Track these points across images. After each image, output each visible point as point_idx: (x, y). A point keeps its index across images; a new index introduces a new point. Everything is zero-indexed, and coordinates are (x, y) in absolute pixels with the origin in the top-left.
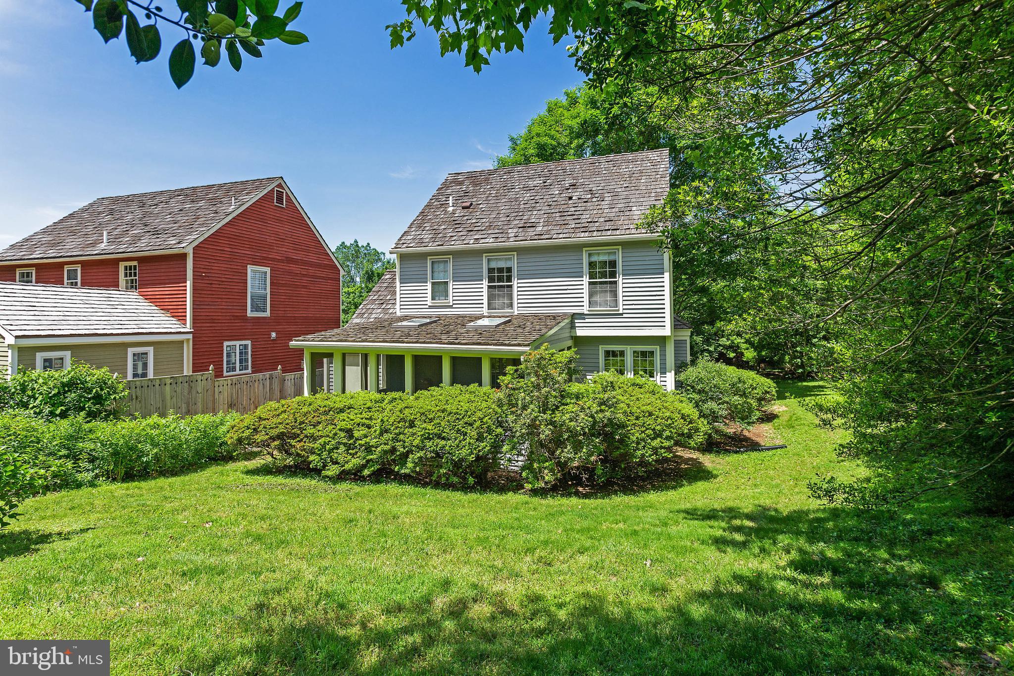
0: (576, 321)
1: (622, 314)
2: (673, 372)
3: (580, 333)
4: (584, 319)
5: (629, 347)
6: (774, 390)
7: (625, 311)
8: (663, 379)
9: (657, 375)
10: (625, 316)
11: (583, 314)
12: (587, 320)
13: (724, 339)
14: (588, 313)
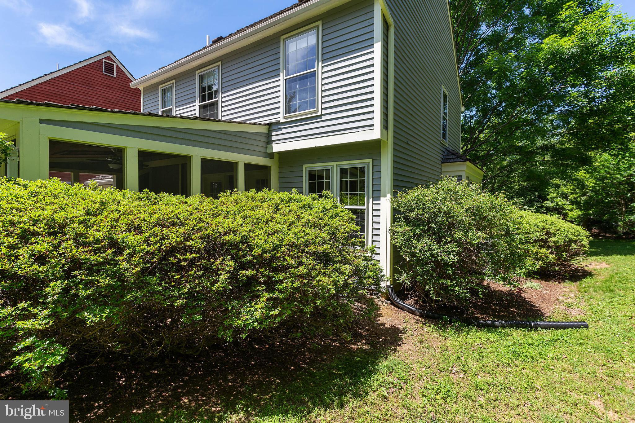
0: (273, 134)
1: (320, 116)
2: (389, 196)
3: (277, 148)
4: (281, 129)
5: (335, 164)
6: (585, 239)
7: (325, 112)
8: (376, 207)
9: (368, 202)
10: (324, 118)
11: (278, 123)
12: (284, 131)
13: (549, 202)
14: (285, 121)
